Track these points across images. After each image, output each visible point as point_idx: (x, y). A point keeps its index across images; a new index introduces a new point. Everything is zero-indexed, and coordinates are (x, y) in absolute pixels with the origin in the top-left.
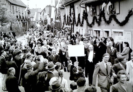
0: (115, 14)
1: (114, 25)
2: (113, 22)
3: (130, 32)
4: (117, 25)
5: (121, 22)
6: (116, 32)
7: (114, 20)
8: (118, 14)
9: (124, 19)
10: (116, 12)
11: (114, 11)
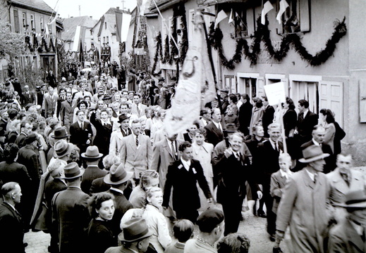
0: (298, 33)
1: (294, 63)
2: (293, 54)
3: (338, 83)
4: (302, 64)
5: (314, 55)
6: (300, 82)
7: (294, 49)
8: (305, 33)
9: (324, 47)
10: (299, 27)
11: (295, 23)
